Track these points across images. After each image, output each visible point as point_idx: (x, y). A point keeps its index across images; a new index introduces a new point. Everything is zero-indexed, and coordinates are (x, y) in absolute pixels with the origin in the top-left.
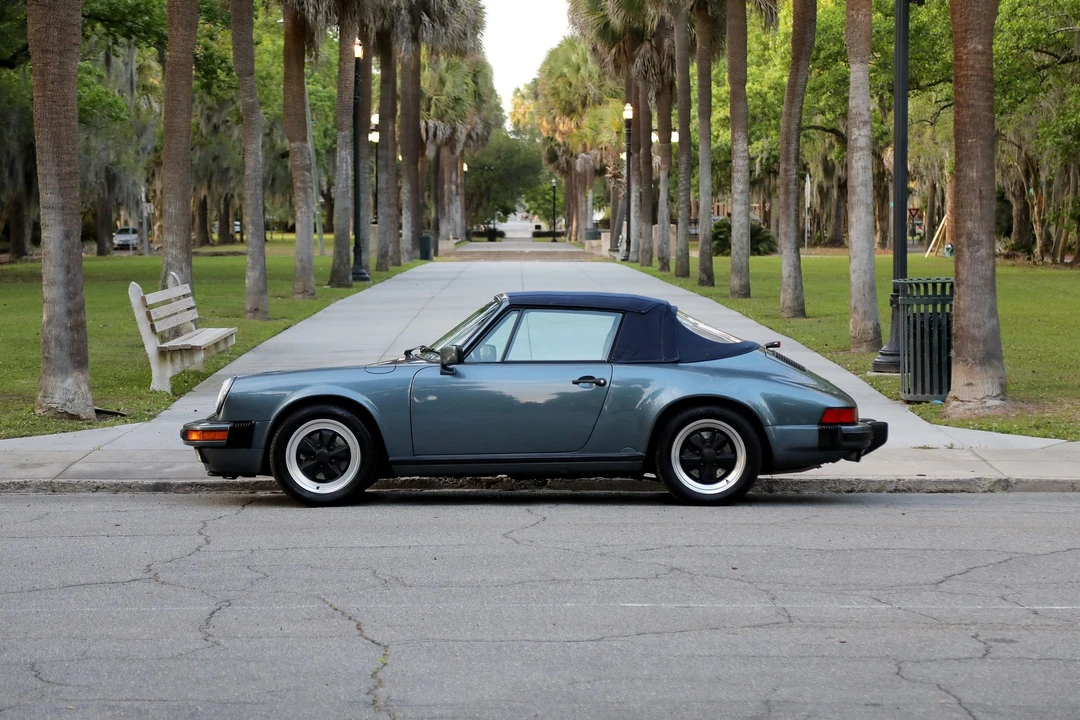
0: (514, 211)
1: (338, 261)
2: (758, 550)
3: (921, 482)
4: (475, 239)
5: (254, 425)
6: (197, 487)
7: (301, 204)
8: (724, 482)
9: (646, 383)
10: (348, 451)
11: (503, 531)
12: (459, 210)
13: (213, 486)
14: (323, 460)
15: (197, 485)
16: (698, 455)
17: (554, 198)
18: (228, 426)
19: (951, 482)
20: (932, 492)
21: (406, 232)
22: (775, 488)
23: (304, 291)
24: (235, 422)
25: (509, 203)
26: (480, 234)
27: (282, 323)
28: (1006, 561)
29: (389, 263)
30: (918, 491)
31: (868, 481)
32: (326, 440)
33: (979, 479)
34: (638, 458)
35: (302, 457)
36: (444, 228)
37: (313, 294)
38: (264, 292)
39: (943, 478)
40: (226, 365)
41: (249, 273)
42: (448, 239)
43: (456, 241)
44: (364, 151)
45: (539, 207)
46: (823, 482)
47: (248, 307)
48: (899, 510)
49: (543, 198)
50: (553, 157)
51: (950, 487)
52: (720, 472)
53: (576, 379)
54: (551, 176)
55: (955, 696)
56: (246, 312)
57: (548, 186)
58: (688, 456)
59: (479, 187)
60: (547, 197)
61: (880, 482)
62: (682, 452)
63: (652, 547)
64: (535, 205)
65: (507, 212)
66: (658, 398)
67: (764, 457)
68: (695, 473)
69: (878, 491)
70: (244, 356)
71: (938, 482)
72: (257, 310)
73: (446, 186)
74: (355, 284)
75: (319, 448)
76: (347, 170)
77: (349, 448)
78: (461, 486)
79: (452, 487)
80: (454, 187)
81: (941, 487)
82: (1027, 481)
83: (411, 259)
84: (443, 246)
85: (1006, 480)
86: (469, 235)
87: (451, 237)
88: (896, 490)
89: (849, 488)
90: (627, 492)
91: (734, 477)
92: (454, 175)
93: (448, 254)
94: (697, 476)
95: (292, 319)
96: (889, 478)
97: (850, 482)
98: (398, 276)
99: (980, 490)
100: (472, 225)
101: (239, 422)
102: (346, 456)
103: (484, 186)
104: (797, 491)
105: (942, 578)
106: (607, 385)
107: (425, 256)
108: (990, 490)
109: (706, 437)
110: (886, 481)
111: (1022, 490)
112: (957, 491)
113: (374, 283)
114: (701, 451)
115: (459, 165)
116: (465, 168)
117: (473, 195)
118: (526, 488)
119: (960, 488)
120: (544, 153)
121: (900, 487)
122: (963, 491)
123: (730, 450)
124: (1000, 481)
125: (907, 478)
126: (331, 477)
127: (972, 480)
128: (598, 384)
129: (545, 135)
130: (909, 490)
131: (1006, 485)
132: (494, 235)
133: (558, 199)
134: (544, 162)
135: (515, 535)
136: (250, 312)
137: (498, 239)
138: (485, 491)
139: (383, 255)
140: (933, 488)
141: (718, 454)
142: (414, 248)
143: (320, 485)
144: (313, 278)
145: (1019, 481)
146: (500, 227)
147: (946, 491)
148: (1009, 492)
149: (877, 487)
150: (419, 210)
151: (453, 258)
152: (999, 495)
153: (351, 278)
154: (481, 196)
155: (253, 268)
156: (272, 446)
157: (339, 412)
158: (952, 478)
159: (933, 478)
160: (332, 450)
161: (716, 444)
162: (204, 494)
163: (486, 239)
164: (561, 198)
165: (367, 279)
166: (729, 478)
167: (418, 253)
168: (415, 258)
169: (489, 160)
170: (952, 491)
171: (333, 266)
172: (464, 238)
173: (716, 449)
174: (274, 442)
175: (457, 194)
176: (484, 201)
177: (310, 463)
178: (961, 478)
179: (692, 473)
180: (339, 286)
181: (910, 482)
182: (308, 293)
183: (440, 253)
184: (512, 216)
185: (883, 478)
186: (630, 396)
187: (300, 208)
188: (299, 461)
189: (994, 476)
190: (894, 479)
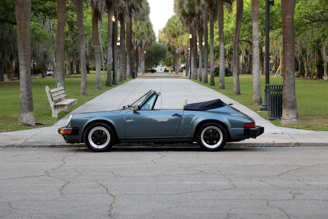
0: (159, 64)
1: (108, 79)
2: (226, 165)
3: (274, 144)
4: (148, 72)
5: (79, 128)
6: (63, 146)
7: (97, 63)
8: (216, 145)
9: (193, 116)
10: (106, 136)
11: (151, 160)
12: (143, 64)
13: (68, 146)
14: (99, 138)
15: (63, 145)
16: (209, 137)
17: (170, 61)
18: (71, 129)
19: (282, 144)
20: (277, 147)
21: (128, 71)
22: (231, 146)
23: (98, 88)
24: (74, 127)
25: (157, 62)
26: (149, 71)
27: (91, 97)
28: (299, 168)
29: (123, 79)
30: (273, 146)
31: (258, 144)
32: (100, 133)
33: (291, 143)
34: (191, 138)
35: (93, 138)
36: (139, 69)
37: (100, 89)
38: (86, 88)
39: (280, 143)
40: (74, 109)
41: (82, 83)
42: (140, 72)
43: (142, 73)
44: (115, 48)
45: (166, 63)
46: (245, 144)
47: (82, 93)
48: (267, 153)
49: (167, 61)
50: (170, 49)
51: (282, 145)
52: (215, 142)
53: (173, 115)
54: (169, 55)
55: (284, 212)
56: (81, 94)
57: (168, 57)
58: (206, 137)
59: (149, 58)
60: (168, 60)
61: (262, 144)
62: (204, 136)
63: (195, 165)
64: (164, 63)
65: (157, 64)
66: (197, 120)
67: (228, 137)
68: (208, 142)
69: (261, 146)
70: (80, 107)
71: (279, 144)
72: (84, 93)
73: (139, 58)
74: (113, 85)
75: (98, 135)
76: (110, 53)
77: (107, 135)
78: (140, 146)
79: (138, 146)
80: (142, 58)
81: (279, 145)
82: (304, 143)
83: (130, 78)
84: (139, 74)
85: (298, 143)
86: (146, 71)
87: (141, 72)
88: (266, 146)
89: (253, 146)
90: (188, 147)
91: (219, 143)
92: (142, 54)
93: (140, 77)
94: (209, 143)
95: (94, 96)
96: (264, 143)
97: (253, 144)
98: (126, 83)
99: (291, 146)
100: (147, 68)
101: (75, 128)
102: (106, 137)
103: (150, 57)
104: (238, 147)
105: (280, 174)
106: (182, 116)
107: (134, 77)
108: (294, 146)
109: (211, 131)
110: (263, 144)
111: (303, 146)
112: (284, 146)
113: (118, 85)
114: (209, 135)
115: (143, 52)
116: (145, 52)
117: (147, 60)
118: (159, 146)
119: (285, 145)
120: (167, 48)
121: (268, 145)
122: (286, 146)
123: (218, 135)
124: (296, 143)
125: (270, 143)
126: (101, 144)
127: (288, 143)
128: (179, 116)
129: (167, 43)
130: (270, 146)
131: (298, 144)
132: (153, 71)
133: (171, 61)
134: (167, 50)
135: (155, 161)
136: (82, 94)
137: (154, 72)
138: (147, 147)
139: (121, 77)
140: (277, 145)
141: (214, 136)
142: (130, 75)
143: (99, 146)
144: (101, 84)
145: (302, 143)
146: (155, 69)
147: (281, 146)
148: (299, 146)
149: (261, 145)
150: (132, 64)
151: (141, 78)
152: (297, 147)
153: (112, 84)
154: (150, 60)
155: (83, 81)
156: (84, 135)
157: (104, 124)
158: (283, 143)
159: (277, 143)
160: (102, 136)
161: (214, 133)
162: (65, 148)
163: (151, 72)
164: (172, 61)
165: (117, 84)
166: (218, 143)
167: (131, 77)
168: (131, 78)
169: (152, 50)
170: (283, 146)
171: (107, 81)
172: (145, 72)
173: (214, 135)
174: (85, 133)
175: (143, 60)
176: (150, 61)
177: (95, 139)
178: (286, 142)
179: (207, 142)
180: (108, 86)
181: (270, 144)
182: (99, 88)
183: (138, 76)
184: (158, 66)
185: (263, 143)
186: (189, 120)
187: (97, 64)
188: (92, 139)
189: (295, 142)
190: (266, 143)
